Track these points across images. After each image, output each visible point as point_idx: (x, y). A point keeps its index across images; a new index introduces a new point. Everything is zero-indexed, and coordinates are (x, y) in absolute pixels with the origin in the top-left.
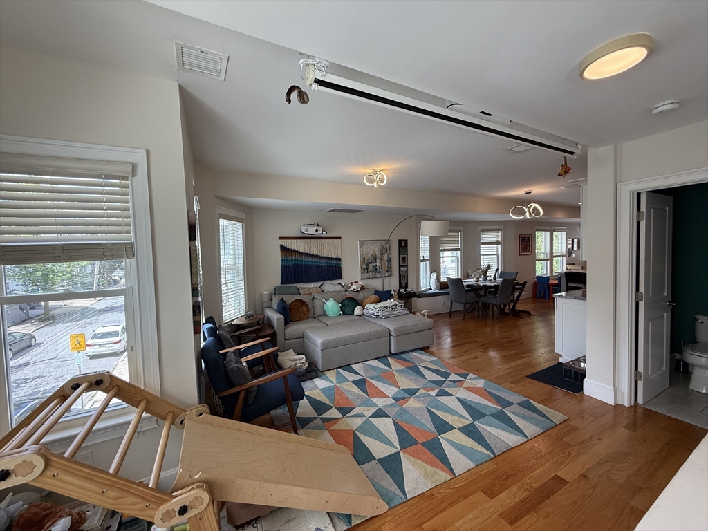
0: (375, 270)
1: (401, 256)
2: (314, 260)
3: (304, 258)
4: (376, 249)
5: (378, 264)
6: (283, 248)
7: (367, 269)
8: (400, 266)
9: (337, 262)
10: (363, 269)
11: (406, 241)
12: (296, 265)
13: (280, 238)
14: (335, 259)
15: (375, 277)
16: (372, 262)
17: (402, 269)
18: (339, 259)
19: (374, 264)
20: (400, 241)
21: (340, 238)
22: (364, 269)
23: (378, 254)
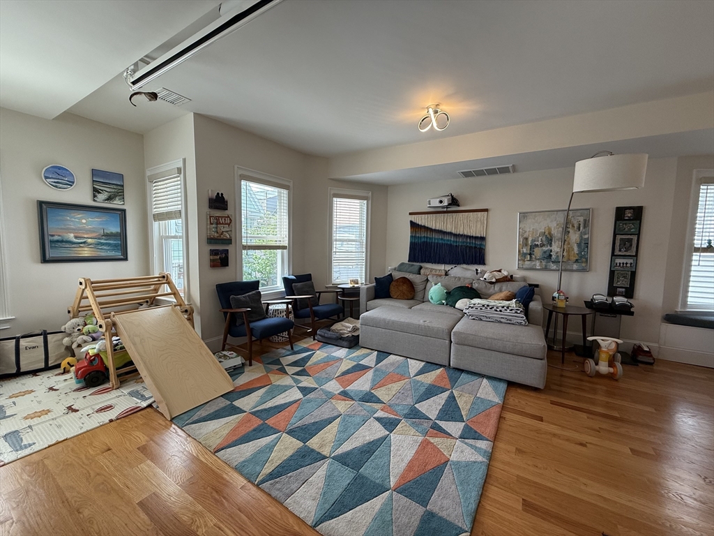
0: (548, 256)
1: (619, 237)
2: (447, 238)
3: (435, 236)
4: (553, 225)
5: (556, 248)
6: (413, 224)
7: (530, 254)
8: (613, 254)
9: (478, 242)
10: (522, 256)
11: (638, 212)
12: (425, 244)
13: (410, 214)
14: (476, 238)
15: (546, 269)
16: (542, 245)
17: (618, 261)
18: (483, 239)
19: (545, 249)
20: (620, 212)
21: (486, 210)
22: (525, 255)
23: (557, 233)
